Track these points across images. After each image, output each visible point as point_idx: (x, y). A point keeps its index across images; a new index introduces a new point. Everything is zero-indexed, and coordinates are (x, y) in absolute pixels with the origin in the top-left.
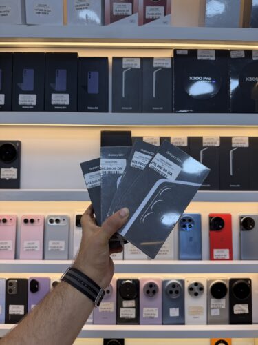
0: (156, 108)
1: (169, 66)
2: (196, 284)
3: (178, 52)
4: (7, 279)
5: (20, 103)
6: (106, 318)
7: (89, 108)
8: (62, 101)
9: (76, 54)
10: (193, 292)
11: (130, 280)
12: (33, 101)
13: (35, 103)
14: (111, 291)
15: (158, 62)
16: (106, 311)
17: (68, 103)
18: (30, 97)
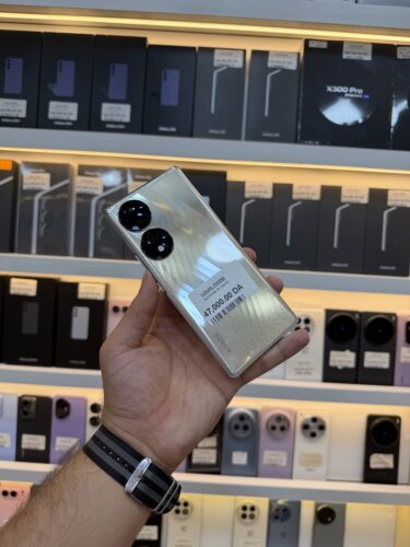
0: (268, 135)
1: (293, 66)
3: (311, 45)
5: (51, 116)
8: (118, 115)
12: (71, 114)
13: (74, 117)
15: (276, 59)
17: (127, 119)
18: (66, 107)
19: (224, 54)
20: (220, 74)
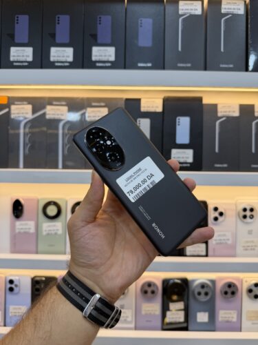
0: (224, 66)
1: (242, 11)
4: (33, 276)
5: (52, 59)
6: (150, 321)
7: (140, 65)
8: (105, 56)
10: (253, 294)
11: (178, 279)
12: (68, 57)
13: (71, 59)
14: (156, 291)
16: (150, 314)
17: (112, 58)
18: (64, 50)
19: (186, 4)
20: (184, 20)
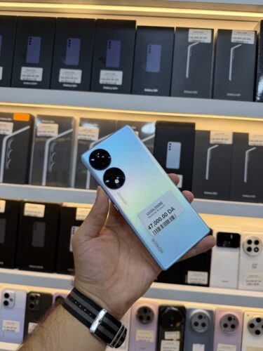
0: (231, 95)
1: (252, 41)
2: (258, 320)
4: (28, 291)
5: (60, 80)
6: (144, 349)
7: (146, 90)
8: (113, 80)
9: (134, 22)
10: (254, 329)
11: (175, 307)
12: (76, 78)
13: (79, 81)
14: (151, 317)
15: (237, 36)
16: (145, 341)
18: (73, 73)
19: (197, 32)
20: (193, 48)
